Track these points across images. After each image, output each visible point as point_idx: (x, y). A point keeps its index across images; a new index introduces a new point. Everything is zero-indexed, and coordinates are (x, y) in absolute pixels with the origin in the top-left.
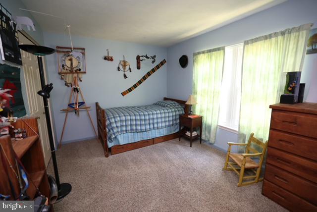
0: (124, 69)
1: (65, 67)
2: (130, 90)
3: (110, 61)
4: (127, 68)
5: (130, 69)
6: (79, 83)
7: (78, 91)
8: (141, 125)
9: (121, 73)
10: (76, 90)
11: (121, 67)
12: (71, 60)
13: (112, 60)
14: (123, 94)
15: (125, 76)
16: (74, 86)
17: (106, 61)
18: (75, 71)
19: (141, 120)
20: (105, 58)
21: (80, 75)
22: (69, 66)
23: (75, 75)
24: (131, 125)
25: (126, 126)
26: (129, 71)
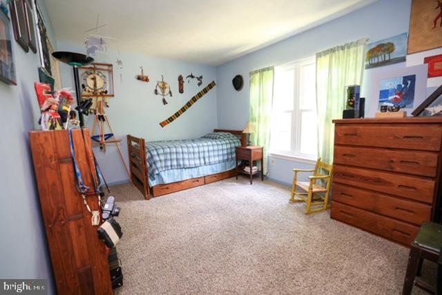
0: (163, 92)
1: (87, 88)
2: (171, 119)
3: (145, 82)
4: (167, 91)
5: (170, 92)
6: (105, 109)
7: (104, 120)
8: (189, 159)
9: (160, 98)
10: (101, 118)
11: (159, 91)
12: (94, 79)
13: (147, 80)
14: (163, 124)
15: (165, 102)
16: (98, 114)
17: (140, 81)
18: (101, 93)
19: (189, 153)
20: (139, 78)
21: (107, 100)
22: (92, 87)
23: (100, 99)
24: (177, 159)
25: (171, 160)
26: (169, 95)
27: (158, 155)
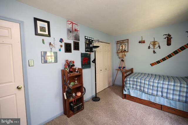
0: (154, 47)
1: (120, 50)
2: (158, 62)
3: (143, 44)
4: (157, 46)
6: (125, 57)
7: (123, 61)
9: (151, 50)
10: (123, 60)
11: (151, 46)
12: (122, 46)
13: (144, 42)
14: (152, 65)
15: (154, 52)
18: (124, 51)
20: (140, 42)
21: (126, 53)
22: (121, 49)
23: (123, 53)
26: (158, 48)
27: (130, 81)
